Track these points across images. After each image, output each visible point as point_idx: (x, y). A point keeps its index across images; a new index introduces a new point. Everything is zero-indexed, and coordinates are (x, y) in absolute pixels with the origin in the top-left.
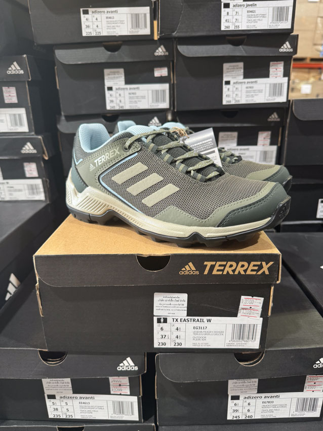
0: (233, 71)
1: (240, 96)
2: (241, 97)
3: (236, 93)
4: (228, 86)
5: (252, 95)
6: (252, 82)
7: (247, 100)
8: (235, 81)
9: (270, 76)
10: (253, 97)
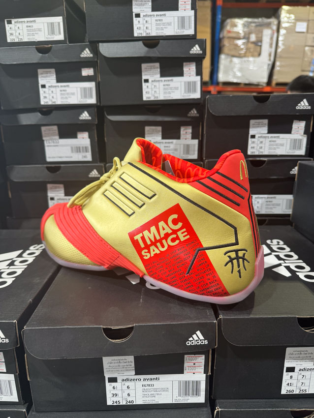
0: (151, 70)
1: (158, 92)
2: (159, 94)
3: (154, 90)
4: (147, 84)
5: (169, 92)
6: (168, 81)
7: (165, 97)
8: (153, 79)
9: (185, 75)
10: (170, 94)
